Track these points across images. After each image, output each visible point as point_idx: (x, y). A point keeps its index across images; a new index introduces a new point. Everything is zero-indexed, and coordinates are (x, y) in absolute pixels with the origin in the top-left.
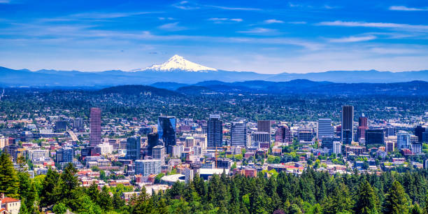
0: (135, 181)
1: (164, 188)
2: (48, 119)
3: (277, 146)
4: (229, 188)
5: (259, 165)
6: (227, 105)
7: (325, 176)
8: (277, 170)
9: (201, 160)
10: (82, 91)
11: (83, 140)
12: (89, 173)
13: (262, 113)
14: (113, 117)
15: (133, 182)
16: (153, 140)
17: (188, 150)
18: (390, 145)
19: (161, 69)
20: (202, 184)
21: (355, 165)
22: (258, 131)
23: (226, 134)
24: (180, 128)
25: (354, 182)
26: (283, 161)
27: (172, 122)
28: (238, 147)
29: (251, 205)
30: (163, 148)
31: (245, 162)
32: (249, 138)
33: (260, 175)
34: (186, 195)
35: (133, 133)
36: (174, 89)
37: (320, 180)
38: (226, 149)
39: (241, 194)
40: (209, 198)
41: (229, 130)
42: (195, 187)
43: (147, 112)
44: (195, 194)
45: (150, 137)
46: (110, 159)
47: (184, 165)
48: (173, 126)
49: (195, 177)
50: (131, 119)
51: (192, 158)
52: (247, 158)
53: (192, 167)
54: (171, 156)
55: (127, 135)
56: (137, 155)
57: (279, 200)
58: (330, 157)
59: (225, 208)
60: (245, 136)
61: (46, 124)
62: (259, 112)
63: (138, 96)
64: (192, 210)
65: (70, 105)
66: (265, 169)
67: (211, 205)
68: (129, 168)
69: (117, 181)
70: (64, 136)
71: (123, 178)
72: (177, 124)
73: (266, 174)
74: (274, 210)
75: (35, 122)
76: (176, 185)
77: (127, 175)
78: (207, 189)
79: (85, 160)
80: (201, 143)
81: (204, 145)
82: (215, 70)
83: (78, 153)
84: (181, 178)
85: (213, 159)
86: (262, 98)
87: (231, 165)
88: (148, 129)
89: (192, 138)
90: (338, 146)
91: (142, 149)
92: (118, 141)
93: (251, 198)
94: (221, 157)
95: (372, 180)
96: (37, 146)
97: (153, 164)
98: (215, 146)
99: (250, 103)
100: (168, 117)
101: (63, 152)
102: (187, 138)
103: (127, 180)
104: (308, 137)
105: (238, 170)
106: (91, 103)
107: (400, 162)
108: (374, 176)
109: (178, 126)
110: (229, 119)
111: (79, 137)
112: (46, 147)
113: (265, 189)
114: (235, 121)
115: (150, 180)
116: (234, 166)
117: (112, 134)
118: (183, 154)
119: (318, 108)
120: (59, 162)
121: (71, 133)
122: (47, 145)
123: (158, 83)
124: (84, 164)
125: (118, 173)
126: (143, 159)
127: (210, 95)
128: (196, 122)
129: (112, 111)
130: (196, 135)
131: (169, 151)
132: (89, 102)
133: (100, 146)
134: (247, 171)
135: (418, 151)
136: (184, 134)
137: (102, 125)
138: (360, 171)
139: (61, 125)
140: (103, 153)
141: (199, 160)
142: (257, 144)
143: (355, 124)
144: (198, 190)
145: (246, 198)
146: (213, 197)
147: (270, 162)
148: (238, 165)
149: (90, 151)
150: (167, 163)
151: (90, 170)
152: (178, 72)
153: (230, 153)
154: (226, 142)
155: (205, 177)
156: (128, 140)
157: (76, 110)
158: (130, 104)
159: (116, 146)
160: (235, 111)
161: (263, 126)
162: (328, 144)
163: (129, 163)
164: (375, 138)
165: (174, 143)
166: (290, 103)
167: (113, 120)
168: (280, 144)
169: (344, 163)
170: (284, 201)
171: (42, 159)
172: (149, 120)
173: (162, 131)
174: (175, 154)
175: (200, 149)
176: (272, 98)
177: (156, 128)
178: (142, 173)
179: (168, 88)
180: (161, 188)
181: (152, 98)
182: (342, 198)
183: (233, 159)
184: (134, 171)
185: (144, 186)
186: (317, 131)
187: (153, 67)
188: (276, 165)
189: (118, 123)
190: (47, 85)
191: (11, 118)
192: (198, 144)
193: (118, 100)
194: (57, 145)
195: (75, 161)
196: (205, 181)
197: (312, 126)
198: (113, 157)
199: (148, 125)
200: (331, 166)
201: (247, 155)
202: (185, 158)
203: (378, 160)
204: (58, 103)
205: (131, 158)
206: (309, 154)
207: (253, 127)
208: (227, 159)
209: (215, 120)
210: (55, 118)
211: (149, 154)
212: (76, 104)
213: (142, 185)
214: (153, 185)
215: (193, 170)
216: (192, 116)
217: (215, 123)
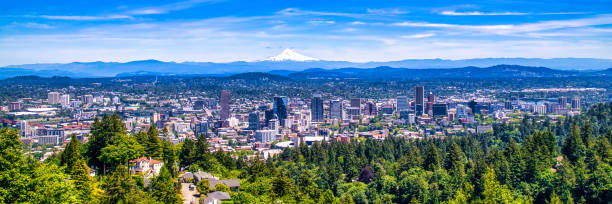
0: (256, 147)
1: (277, 152)
2: (189, 99)
3: (366, 118)
4: (327, 151)
5: (351, 133)
6: (327, 87)
7: (402, 140)
8: (365, 137)
9: (307, 129)
10: (214, 78)
11: (216, 115)
12: (220, 141)
13: (354, 92)
14: (238, 97)
15: (254, 148)
16: (269, 115)
17: (297, 122)
18: (451, 115)
19: (276, 59)
20: (306, 149)
21: (426, 131)
22: (351, 106)
23: (326, 110)
24: (290, 105)
25: (424, 144)
26: (370, 130)
27: (284, 101)
28: (336, 119)
29: (345, 164)
30: (277, 123)
31: (341, 131)
32: (344, 113)
33: (352, 141)
34: (294, 157)
35: (254, 109)
36: (286, 75)
37: (398, 144)
38: (326, 121)
39: (337, 156)
40: (312, 160)
41: (328, 107)
42: (301, 151)
43: (265, 93)
44: (301, 157)
45: (267, 112)
46: (236, 130)
47: (293, 134)
48: (285, 104)
49: (302, 143)
50: (253, 99)
51: (300, 129)
52: (342, 128)
53: (299, 135)
54: (284, 127)
55: (250, 111)
56: (257, 127)
57: (366, 160)
58: (407, 125)
59: (324, 167)
60: (341, 111)
61: (188, 103)
62: (351, 92)
63: (258, 81)
64: (299, 169)
65: (206, 88)
66: (356, 136)
67: (314, 165)
68: (251, 137)
69: (242, 147)
70: (199, 112)
71: (247, 145)
72: (287, 102)
73: (357, 140)
75: (179, 102)
76: (286, 149)
77: (249, 142)
78: (310, 152)
79: (217, 131)
80: (306, 117)
81: (309, 118)
82: (317, 60)
83: (212, 125)
84: (290, 144)
85: (316, 129)
86: (354, 82)
87: (330, 133)
88: (265, 106)
89: (299, 113)
90: (412, 118)
91: (261, 122)
92: (242, 116)
93: (345, 159)
94: (322, 127)
95: (437, 143)
96: (180, 120)
97: (270, 133)
98: (317, 118)
99: (345, 86)
100: (281, 97)
101: (200, 125)
102: (296, 113)
103: (250, 146)
104: (390, 111)
105: (335, 137)
106: (222, 86)
107: (458, 128)
108: (439, 140)
109: (288, 104)
110: (328, 97)
111: (213, 113)
112: (188, 121)
113: (356, 151)
114: (333, 99)
115: (267, 145)
116: (332, 134)
117: (238, 110)
118: (292, 126)
119: (397, 88)
120: (198, 132)
121: (206, 110)
122: (189, 119)
123: (273, 71)
124: (217, 134)
125: (242, 140)
126: (262, 129)
127: (314, 79)
128: (303, 100)
129: (238, 92)
130: (303, 110)
131: (282, 124)
132: (220, 86)
133: (228, 120)
134: (342, 138)
135: (472, 120)
136: (293, 110)
137: (230, 103)
138: (429, 136)
140: (231, 125)
141: (305, 130)
142: (350, 117)
143: (425, 100)
144: (303, 153)
145: (341, 158)
146: (315, 158)
147: (360, 131)
148: (336, 134)
149: (220, 124)
150: (280, 132)
151: (221, 138)
152: (290, 62)
153: (329, 124)
154: (326, 116)
155: (309, 143)
156: (250, 115)
157: (210, 92)
158: (252, 87)
159: (241, 120)
160: (333, 91)
161: (355, 103)
162: (404, 115)
163: (251, 132)
164: (440, 110)
165: (286, 117)
166: (375, 84)
167: (238, 100)
168: (368, 117)
169: (417, 130)
170: (370, 161)
171: (185, 130)
172: (267, 99)
173: (276, 107)
174: (286, 125)
175: (306, 121)
176: (362, 81)
177: (271, 105)
178: (261, 140)
179: (281, 74)
180: (275, 152)
181: (268, 82)
182: (414, 157)
183: (331, 129)
184: (254, 139)
185: (262, 151)
186: (396, 106)
187: (270, 59)
188: (365, 133)
189: (243, 102)
190: (188, 73)
191: (162, 99)
192: (304, 117)
193: (243, 84)
194: (196, 120)
195: (210, 131)
196: (309, 146)
197: (392, 102)
198: (239, 128)
199: (266, 103)
200: (407, 133)
201: (343, 125)
202: (294, 129)
203: (442, 127)
204: (197, 87)
205: (253, 129)
206: (390, 124)
207: (347, 103)
208: (327, 129)
209: (317, 99)
210: (194, 98)
211: (267, 125)
212: (211, 87)
213: (260, 150)
214: (269, 149)
215: (300, 138)
216: (300, 95)
217: (317, 101)
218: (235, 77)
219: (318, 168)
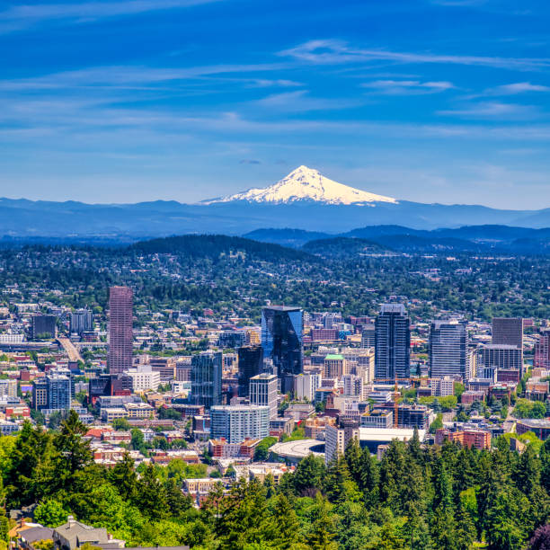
0: (211, 454)
1: (277, 470)
2: (14, 310)
3: (538, 378)
4: (429, 474)
5: (495, 421)
6: (421, 283)
8: (537, 434)
9: (362, 407)
10: (88, 249)
11: (93, 358)
12: (106, 435)
13: (502, 300)
14: (159, 308)
15: (207, 458)
16: (250, 361)
17: (332, 384)
19: (268, 198)
20: (365, 463)
22: (495, 342)
23: (416, 350)
24: (311, 334)
28: (447, 378)
29: (481, 513)
30: (272, 379)
31: (464, 414)
32: (472, 359)
33: (501, 444)
34: (330, 488)
35: (204, 345)
36: (298, 244)
38: (418, 384)
39: (457, 488)
40: (383, 496)
41: (425, 341)
42: (351, 469)
43: (236, 297)
44: (350, 486)
45: (243, 353)
46: (153, 404)
47: (320, 420)
48: (297, 330)
49: (349, 447)
50: (200, 314)
51: (341, 404)
52: (466, 405)
53: (341, 424)
54: (292, 397)
55: (190, 349)
56: (216, 394)
59: (422, 519)
60: (463, 355)
61: (10, 322)
62: (494, 299)
63: (216, 261)
64: (343, 522)
65: (63, 279)
66: (510, 430)
67: (388, 511)
68: (196, 424)
69: (171, 454)
70: (50, 350)
71: (184, 447)
72: (305, 324)
73: (513, 442)
74: (537, 526)
76: (306, 464)
77: (191, 440)
78: (377, 477)
79: (98, 404)
80: (360, 369)
81: (368, 374)
82: (392, 200)
83: (82, 388)
84: (315, 449)
85: (388, 406)
86: (502, 267)
87: (431, 421)
88: (238, 337)
89: (339, 357)
91: (225, 382)
92: (172, 362)
93: (480, 497)
94: (406, 402)
98: (392, 375)
99: (473, 279)
100: (285, 308)
101: (47, 386)
102: (329, 357)
103: (193, 452)
105: (446, 433)
106: (110, 275)
109: (307, 330)
110: (423, 313)
111: (84, 353)
112: (9, 373)
113: (514, 476)
114: (440, 318)
115: (243, 451)
116: (438, 422)
117: (158, 347)
118: (318, 395)
120: (40, 408)
121: (66, 343)
122: (13, 369)
123: (261, 232)
124: (96, 414)
125: (171, 434)
126: (228, 403)
127: (380, 259)
128: (348, 321)
129: (158, 294)
130: (348, 350)
131: (287, 387)
132: (105, 273)
133: (131, 372)
134: (467, 434)
136: (321, 348)
137: (136, 325)
139: (43, 324)
140: (138, 390)
141: (355, 408)
142: (489, 374)
144: (356, 477)
145: (470, 496)
146: (392, 494)
147: (521, 415)
148: (448, 421)
149: (108, 385)
150: (281, 413)
151: (109, 427)
153: (427, 393)
154: (418, 367)
155: (372, 446)
156: (193, 360)
158: (198, 278)
159: (166, 373)
160: (438, 295)
161: (506, 330)
163: (197, 411)
165: (298, 369)
167: (159, 314)
168: (545, 373)
172: (240, 314)
173: (271, 340)
174: (299, 393)
175: (358, 383)
176: (525, 266)
177: (256, 334)
178: (227, 437)
179: (283, 242)
180: (269, 471)
181: (246, 265)
183: (434, 407)
184: (207, 431)
185: (230, 466)
187: (249, 195)
188: (535, 422)
189: (171, 320)
190: (10, 233)
192: (354, 371)
193: (171, 268)
194: (34, 371)
195: (75, 405)
196: (372, 455)
198: (160, 399)
199: (238, 326)
201: (468, 397)
202: (323, 404)
204: (37, 275)
205: (202, 401)
207: (481, 333)
208: (420, 406)
209: (392, 316)
210: (28, 308)
211: (244, 392)
212: (77, 277)
213: (225, 462)
214: (251, 462)
215: (343, 432)
216: (339, 306)
217: (392, 323)
218: (149, 247)
219: (404, 520)
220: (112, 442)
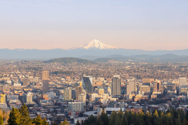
2: (19, 77)
3: (154, 94)
9: (108, 102)
12: (41, 110)
15: (67, 115)
16: (79, 90)
22: (143, 85)
23: (123, 87)
24: (96, 83)
26: (157, 103)
27: (91, 79)
41: (125, 85)
46: (54, 102)
47: (97, 105)
48: (91, 82)
49: (103, 113)
53: (101, 107)
56: (70, 99)
60: (135, 88)
61: (17, 80)
68: (65, 107)
69: (58, 115)
71: (61, 113)
73: (146, 111)
77: (63, 111)
79: (39, 102)
82: (117, 48)
83: (35, 97)
84: (95, 113)
88: (76, 84)
89: (103, 89)
96: (12, 93)
97: (79, 104)
98: (116, 94)
100: (88, 77)
101: (26, 97)
102: (100, 89)
103: (63, 114)
109: (94, 82)
110: (125, 78)
112: (17, 94)
114: (130, 79)
115: (76, 114)
118: (97, 99)
121: (31, 86)
124: (39, 104)
125: (58, 110)
126: (73, 102)
127: (114, 63)
128: (106, 80)
131: (89, 98)
133: (48, 93)
134: (135, 109)
136: (98, 87)
140: (50, 98)
141: (106, 103)
142: (142, 93)
147: (149, 104)
149: (42, 97)
150: (87, 104)
155: (109, 112)
160: (129, 73)
163: (65, 104)
171: (15, 101)
173: (84, 85)
174: (92, 99)
177: (81, 83)
180: (83, 119)
185: (73, 118)
188: (153, 106)
194: (23, 93)
200: (186, 106)
206: (173, 99)
207: (140, 82)
209: (116, 78)
210: (22, 77)
214: (78, 117)
215: (102, 109)
216: (104, 76)
217: (116, 80)
220: (42, 112)
